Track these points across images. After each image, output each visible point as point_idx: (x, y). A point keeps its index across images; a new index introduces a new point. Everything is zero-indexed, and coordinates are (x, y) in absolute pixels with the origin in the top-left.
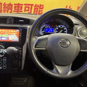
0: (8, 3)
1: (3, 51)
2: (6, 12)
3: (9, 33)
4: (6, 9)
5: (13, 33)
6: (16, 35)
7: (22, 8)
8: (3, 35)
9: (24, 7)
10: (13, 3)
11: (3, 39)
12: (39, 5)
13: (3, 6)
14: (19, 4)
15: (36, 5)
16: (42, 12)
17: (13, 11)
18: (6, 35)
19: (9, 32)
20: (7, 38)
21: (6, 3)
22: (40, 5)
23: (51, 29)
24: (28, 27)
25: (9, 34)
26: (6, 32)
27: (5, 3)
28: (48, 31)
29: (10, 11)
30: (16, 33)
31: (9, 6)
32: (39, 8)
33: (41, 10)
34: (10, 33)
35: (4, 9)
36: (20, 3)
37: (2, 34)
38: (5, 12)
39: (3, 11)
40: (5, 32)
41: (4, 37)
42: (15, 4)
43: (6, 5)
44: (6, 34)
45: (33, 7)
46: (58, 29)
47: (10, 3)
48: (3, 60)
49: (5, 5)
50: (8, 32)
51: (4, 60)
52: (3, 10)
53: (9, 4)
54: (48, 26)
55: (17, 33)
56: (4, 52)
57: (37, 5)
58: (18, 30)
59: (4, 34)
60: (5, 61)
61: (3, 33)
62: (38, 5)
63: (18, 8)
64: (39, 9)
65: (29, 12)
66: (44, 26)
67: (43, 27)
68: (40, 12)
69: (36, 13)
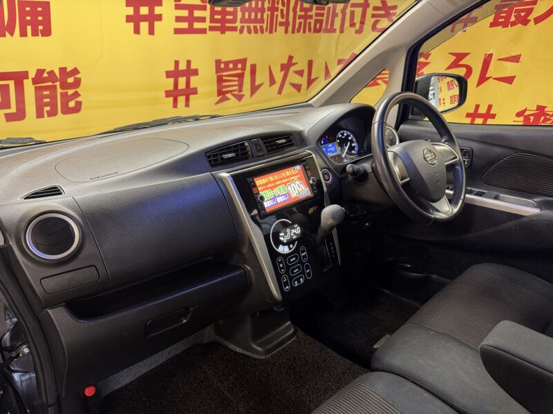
1: (291, 232)
3: (284, 181)
5: (292, 178)
6: (300, 179)
8: (277, 191)
11: (280, 200)
12: (57, 73)
15: (41, 71)
16: (79, 99)
18: (281, 187)
19: (284, 178)
20: (286, 194)
22: (63, 70)
25: (285, 183)
26: (278, 180)
30: (297, 174)
32: (58, 84)
33: (70, 92)
34: (286, 180)
37: (272, 188)
40: (276, 181)
41: (279, 196)
44: (280, 185)
45: (29, 88)
48: (300, 256)
50: (281, 179)
51: (303, 254)
55: (299, 176)
56: (295, 234)
57: (45, 75)
58: (298, 167)
59: (276, 186)
60: (305, 256)
61: (273, 184)
62: (51, 73)
64: (59, 91)
65: (13, 109)
68: (72, 104)
69: (47, 109)
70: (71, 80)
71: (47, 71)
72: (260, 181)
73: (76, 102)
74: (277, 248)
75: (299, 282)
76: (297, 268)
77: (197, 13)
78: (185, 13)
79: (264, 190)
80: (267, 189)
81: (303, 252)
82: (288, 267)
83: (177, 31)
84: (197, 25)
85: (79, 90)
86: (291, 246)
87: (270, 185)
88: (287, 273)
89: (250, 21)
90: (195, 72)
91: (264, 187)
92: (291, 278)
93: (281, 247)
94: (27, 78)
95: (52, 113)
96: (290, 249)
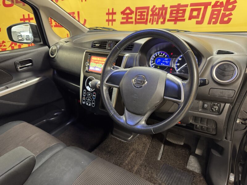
0: (159, 6)
2: (155, 23)
4: (155, 17)
7: (184, 11)
8: (97, 65)
9: (188, 9)
10: (167, 5)
11: (96, 69)
12: (224, 3)
13: (150, 13)
14: (179, 5)
15: (217, 2)
16: (231, 17)
17: (166, 20)
18: (100, 64)
20: (100, 68)
21: (156, 7)
23: (167, 59)
24: (127, 54)
26: (100, 61)
27: (154, 6)
28: (162, 62)
29: (161, 20)
31: (161, 11)
32: (223, 8)
33: (227, 13)
35: (152, 17)
36: (182, 4)
37: (96, 63)
38: (152, 24)
39: (150, 22)
42: (171, 7)
43: (156, 9)
44: (100, 63)
45: (210, 9)
46: (180, 59)
47: (163, 6)
48: (92, 95)
49: (154, 9)
52: (150, 19)
53: (161, 6)
54: (164, 54)
57: (219, 4)
59: (98, 63)
60: (94, 97)
62: (222, 3)
63: (178, 13)
64: (222, 12)
65: (199, 19)
66: (157, 54)
67: (155, 55)
68: (226, 19)
69: (214, 20)
70: (230, 7)
71: (220, 2)
72: (94, 58)
73: (229, 18)
74: (87, 86)
75: (88, 104)
76: (90, 98)
79: (93, 62)
80: (94, 62)
81: (94, 95)
82: (86, 96)
85: (232, 12)
86: (92, 89)
87: (96, 62)
88: (86, 97)
91: (94, 61)
92: (86, 101)
93: (88, 86)
94: (210, 5)
95: (215, 23)
96: (91, 90)
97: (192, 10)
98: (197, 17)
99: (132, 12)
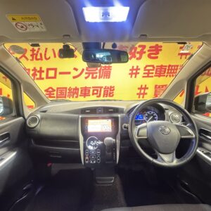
1: (96, 142)
7: (89, 91)
9: (91, 90)
10: (79, 87)
12: (109, 87)
13: (68, 91)
14: (86, 88)
16: (113, 94)
17: (79, 96)
21: (72, 88)
22: (111, 86)
24: (119, 116)
29: (75, 95)
31: (75, 91)
32: (109, 90)
35: (69, 94)
38: (70, 97)
45: (103, 90)
51: (98, 152)
53: (75, 88)
56: (98, 144)
63: (85, 92)
68: (111, 95)
69: (106, 95)
70: (112, 89)
71: (107, 87)
74: (88, 146)
75: (93, 162)
76: (94, 156)
77: (151, 72)
78: (147, 72)
82: (90, 155)
83: (143, 77)
84: (150, 75)
85: (114, 91)
86: (94, 147)
89: (171, 73)
90: (147, 88)
92: (90, 159)
93: (90, 146)
97: (93, 91)
98: (97, 94)
99: (54, 90)
